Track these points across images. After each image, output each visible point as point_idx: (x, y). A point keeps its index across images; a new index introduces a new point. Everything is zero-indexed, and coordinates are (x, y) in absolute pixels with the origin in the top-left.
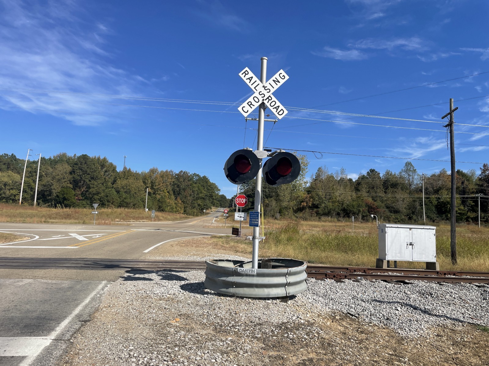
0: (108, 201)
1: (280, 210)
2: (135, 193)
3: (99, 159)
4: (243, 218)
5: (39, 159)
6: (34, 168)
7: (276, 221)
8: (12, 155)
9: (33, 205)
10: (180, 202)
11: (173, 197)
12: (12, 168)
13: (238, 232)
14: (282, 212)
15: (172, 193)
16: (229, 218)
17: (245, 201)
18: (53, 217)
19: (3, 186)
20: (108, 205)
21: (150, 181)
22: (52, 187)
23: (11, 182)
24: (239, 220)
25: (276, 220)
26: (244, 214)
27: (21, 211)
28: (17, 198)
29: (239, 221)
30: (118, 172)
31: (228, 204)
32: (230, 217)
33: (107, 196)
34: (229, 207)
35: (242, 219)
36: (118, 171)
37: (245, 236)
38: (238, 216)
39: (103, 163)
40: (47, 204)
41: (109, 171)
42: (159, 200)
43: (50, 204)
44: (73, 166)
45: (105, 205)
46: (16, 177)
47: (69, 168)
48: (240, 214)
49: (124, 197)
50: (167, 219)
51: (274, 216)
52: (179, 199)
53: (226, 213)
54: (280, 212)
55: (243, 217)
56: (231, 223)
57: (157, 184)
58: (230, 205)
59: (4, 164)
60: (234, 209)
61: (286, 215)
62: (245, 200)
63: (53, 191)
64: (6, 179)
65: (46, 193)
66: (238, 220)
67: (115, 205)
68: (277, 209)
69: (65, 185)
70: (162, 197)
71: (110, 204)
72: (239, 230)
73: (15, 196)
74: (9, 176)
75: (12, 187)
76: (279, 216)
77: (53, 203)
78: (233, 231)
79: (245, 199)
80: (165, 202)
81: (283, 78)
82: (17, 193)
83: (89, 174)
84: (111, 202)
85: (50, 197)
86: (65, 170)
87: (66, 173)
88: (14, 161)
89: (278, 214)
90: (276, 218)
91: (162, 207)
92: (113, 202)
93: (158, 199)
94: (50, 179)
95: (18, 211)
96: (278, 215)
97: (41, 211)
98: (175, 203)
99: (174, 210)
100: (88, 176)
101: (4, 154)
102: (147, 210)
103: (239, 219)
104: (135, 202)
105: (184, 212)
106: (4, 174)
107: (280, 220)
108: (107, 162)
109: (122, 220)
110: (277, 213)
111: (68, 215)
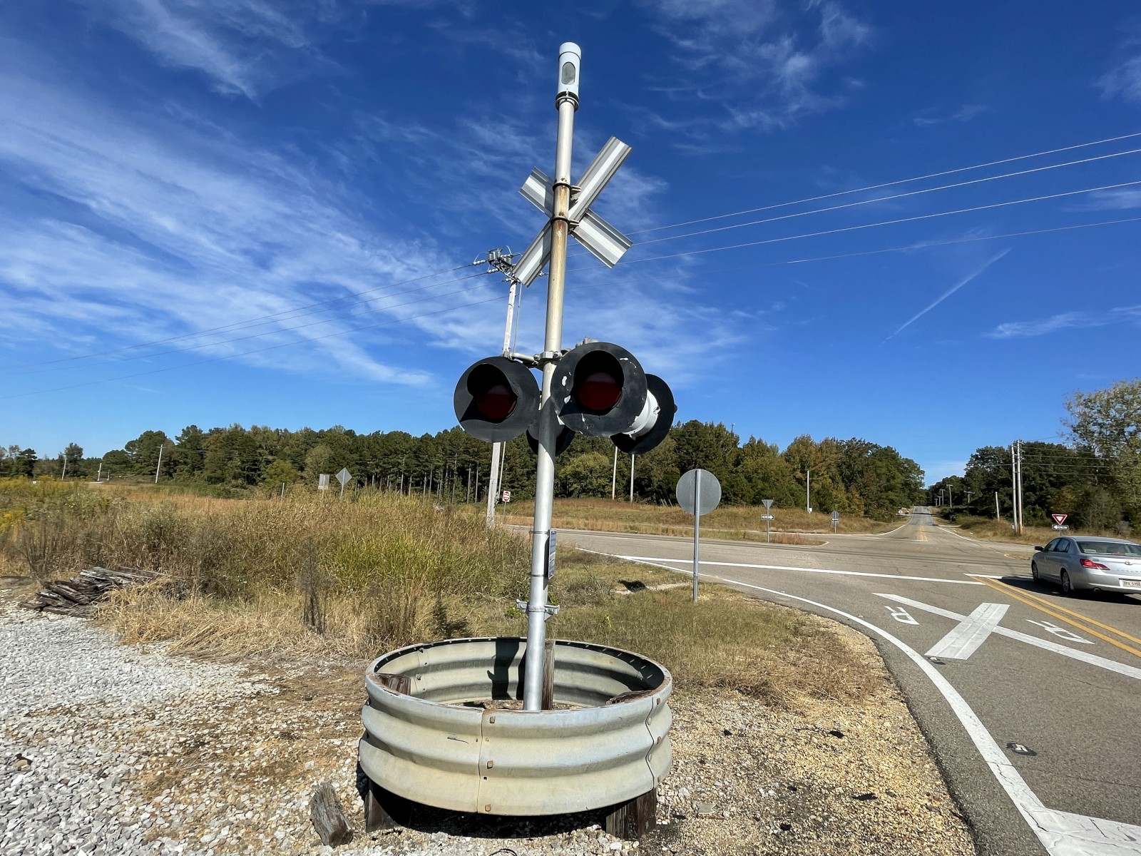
1: (1124, 513)
9: (628, 500)
10: (857, 495)
11: (842, 486)
15: (838, 478)
19: (589, 473)
21: (798, 458)
22: (652, 473)
23: (598, 467)
27: (616, 509)
28: (607, 489)
30: (741, 446)
33: (732, 486)
39: (719, 433)
40: (646, 500)
41: (728, 445)
43: (650, 498)
44: (679, 439)
45: (730, 500)
46: (605, 460)
47: (673, 444)
49: (759, 487)
52: (852, 488)
59: (588, 442)
63: (655, 479)
65: (643, 483)
67: (746, 501)
69: (669, 469)
70: (823, 487)
71: (738, 498)
73: (604, 487)
75: (599, 474)
77: (654, 498)
82: (606, 483)
84: (740, 496)
85: (649, 488)
86: (668, 446)
87: (669, 451)
89: (1121, 522)
90: (1118, 533)
91: (824, 505)
92: (743, 495)
96: (1122, 526)
98: (848, 498)
99: (848, 510)
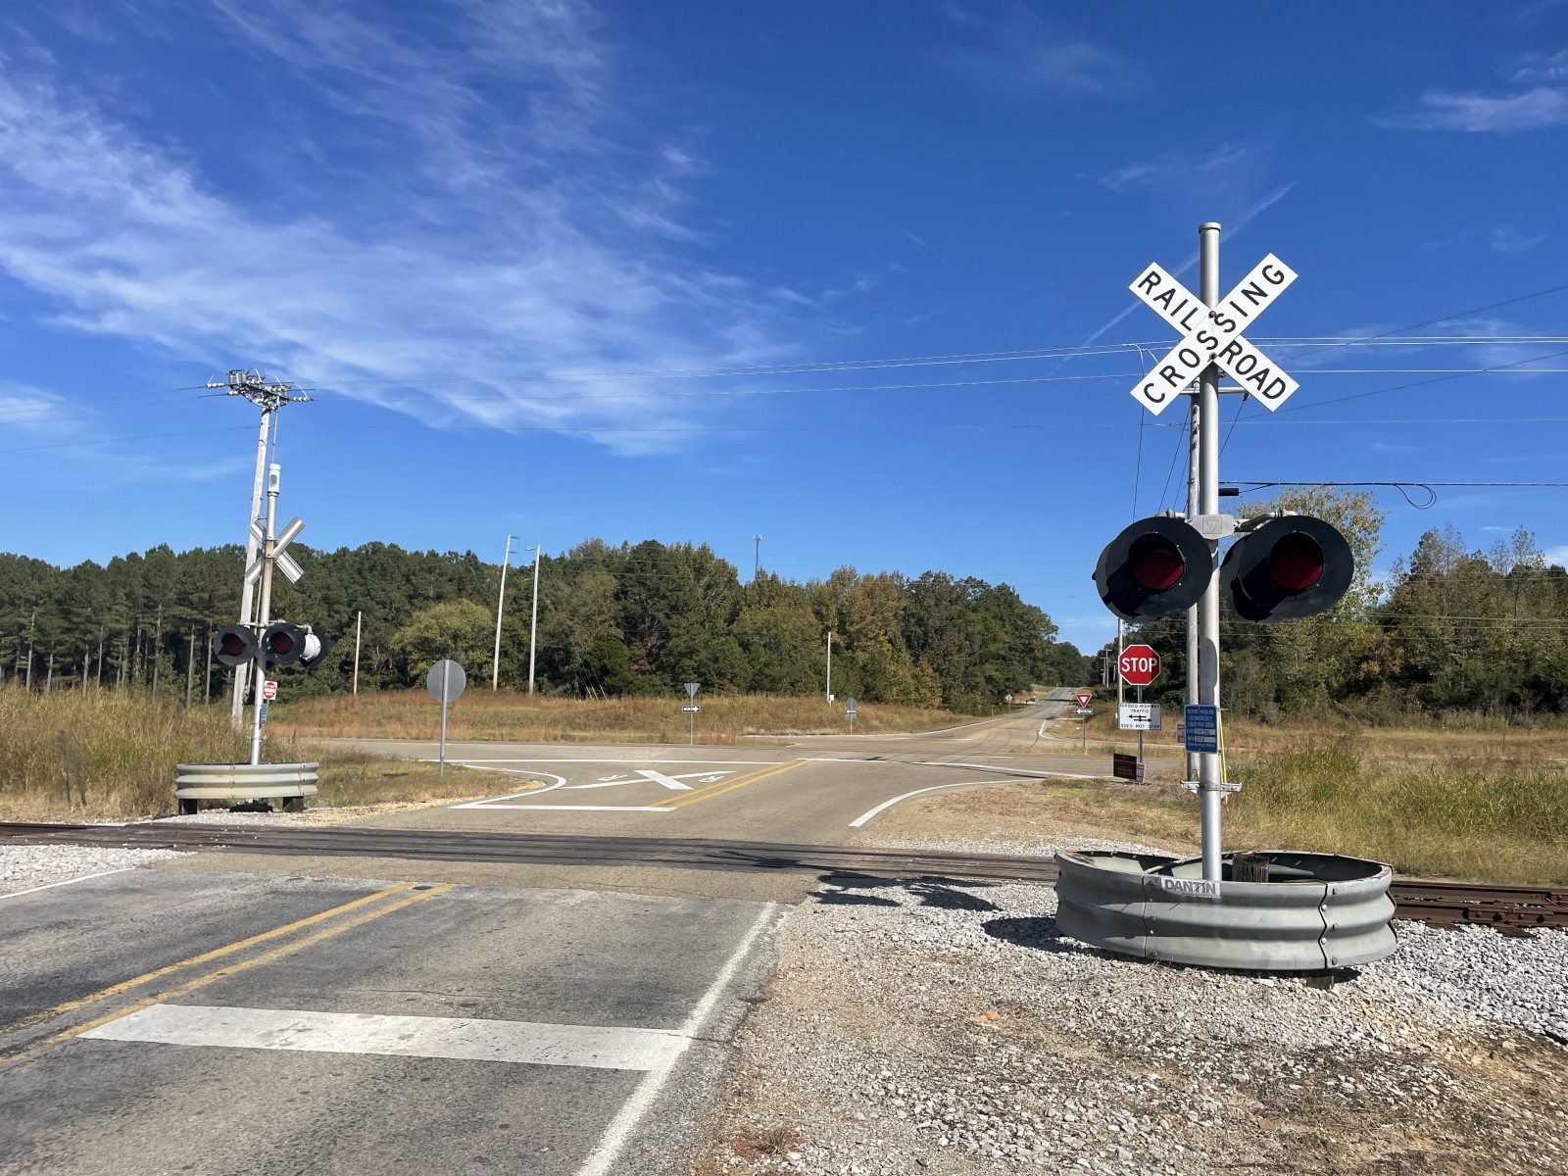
0: (720, 675)
1: (1277, 690)
2: (795, 647)
3: (688, 550)
4: (1149, 720)
5: (534, 562)
6: (522, 589)
7: (1266, 729)
8: (468, 553)
9: (525, 690)
10: (930, 671)
11: (906, 655)
12: (470, 591)
13: (1134, 767)
14: (1287, 699)
15: (901, 642)
16: (1093, 721)
17: (1151, 665)
18: (579, 724)
19: (450, 642)
20: (721, 687)
21: (834, 609)
22: (571, 640)
23: (468, 628)
24: (1134, 728)
25: (1264, 725)
26: (1149, 709)
27: (499, 707)
28: (485, 672)
29: (1133, 731)
30: (741, 587)
31: (1087, 675)
32: (1098, 718)
33: (716, 660)
34: (1091, 684)
35: (1146, 726)
36: (742, 584)
37: (1157, 782)
38: (1131, 717)
39: (699, 563)
40: (561, 688)
41: (717, 584)
42: (864, 668)
43: (568, 686)
44: (623, 577)
45: (712, 685)
46: (481, 613)
47: (612, 584)
48: (1139, 708)
49: (762, 660)
50: (891, 726)
51: (1255, 713)
52: (924, 662)
53: (1084, 704)
54: (1277, 699)
55: (1148, 717)
56: (1103, 736)
57: (856, 618)
58: (1093, 676)
59: (451, 580)
60: (1108, 691)
61: (1302, 707)
62: (1153, 662)
63: (576, 649)
64: (455, 622)
65: (556, 657)
66: (1129, 728)
67: (738, 686)
68: (1268, 687)
69: (603, 630)
70: (873, 657)
71: (726, 681)
72: (1138, 762)
73: (480, 666)
74: (463, 612)
75: (471, 643)
76: (1273, 712)
77: (577, 685)
78: (1116, 765)
79: (1150, 660)
80: (883, 672)
81: (1278, 278)
82: (484, 659)
83: (664, 597)
84: (729, 676)
85: (567, 667)
86: (602, 588)
87: (605, 597)
88: (473, 571)
89: (1271, 704)
90: (1264, 720)
91: (874, 689)
92: (735, 676)
93: (861, 664)
94: (564, 615)
95: (491, 709)
96: (1272, 709)
97: (548, 708)
98: (914, 676)
99: (913, 696)
100: (662, 602)
101: (449, 553)
102: (832, 697)
103: (1134, 725)
104: (797, 676)
105: (943, 702)
106: (451, 608)
107: (1280, 725)
108: (711, 557)
109: (762, 731)
110: (1267, 700)
111: (617, 718)
